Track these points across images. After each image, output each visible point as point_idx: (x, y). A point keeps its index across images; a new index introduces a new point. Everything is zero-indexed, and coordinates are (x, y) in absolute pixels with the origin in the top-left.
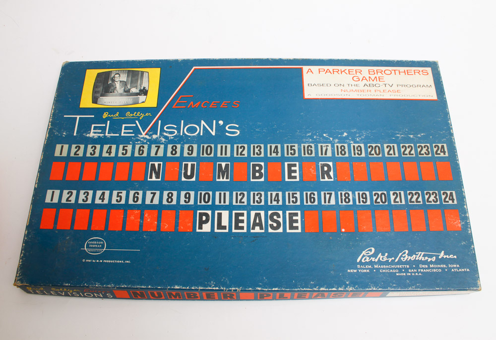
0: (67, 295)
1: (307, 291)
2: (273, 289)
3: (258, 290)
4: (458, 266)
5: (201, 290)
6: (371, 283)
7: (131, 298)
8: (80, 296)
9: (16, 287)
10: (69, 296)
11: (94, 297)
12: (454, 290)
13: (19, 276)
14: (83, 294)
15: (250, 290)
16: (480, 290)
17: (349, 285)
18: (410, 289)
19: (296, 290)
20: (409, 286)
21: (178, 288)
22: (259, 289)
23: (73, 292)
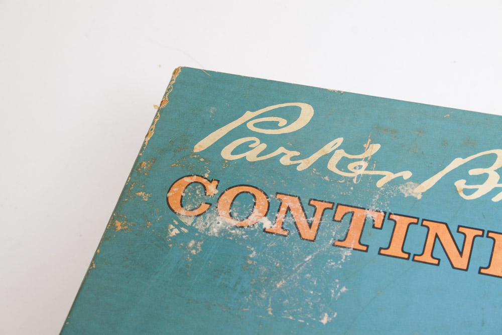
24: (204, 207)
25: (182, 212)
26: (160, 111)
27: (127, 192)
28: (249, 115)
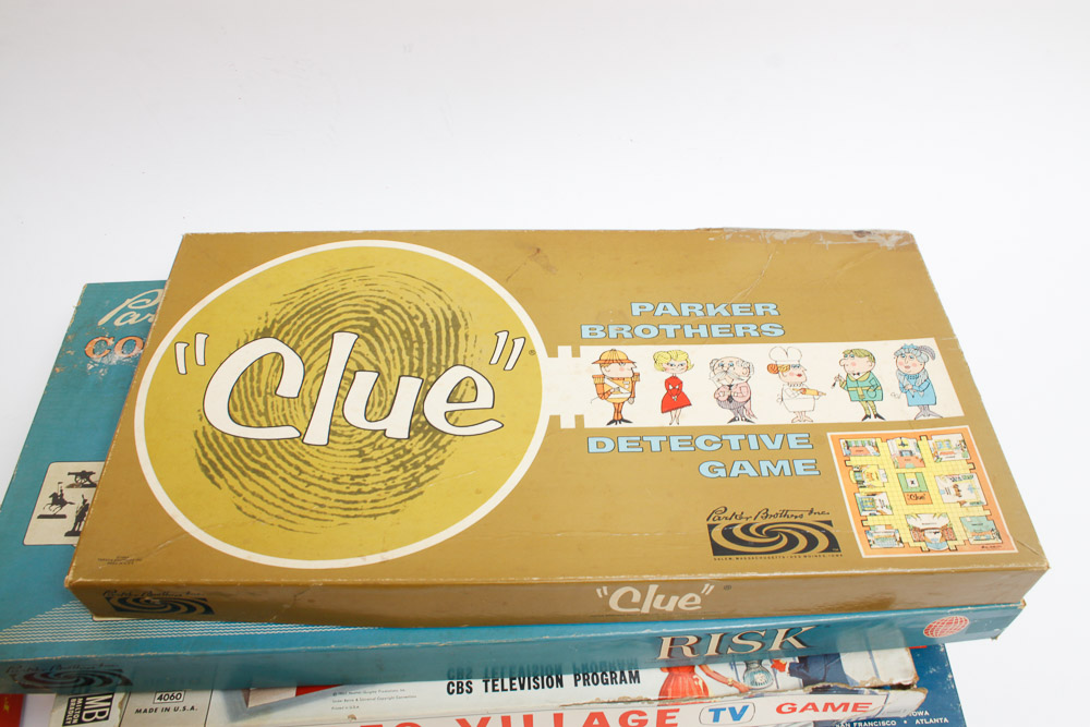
4: (926, 713)
24: (107, 351)
25: (95, 356)
26: (77, 308)
27: (62, 352)
28: (129, 301)
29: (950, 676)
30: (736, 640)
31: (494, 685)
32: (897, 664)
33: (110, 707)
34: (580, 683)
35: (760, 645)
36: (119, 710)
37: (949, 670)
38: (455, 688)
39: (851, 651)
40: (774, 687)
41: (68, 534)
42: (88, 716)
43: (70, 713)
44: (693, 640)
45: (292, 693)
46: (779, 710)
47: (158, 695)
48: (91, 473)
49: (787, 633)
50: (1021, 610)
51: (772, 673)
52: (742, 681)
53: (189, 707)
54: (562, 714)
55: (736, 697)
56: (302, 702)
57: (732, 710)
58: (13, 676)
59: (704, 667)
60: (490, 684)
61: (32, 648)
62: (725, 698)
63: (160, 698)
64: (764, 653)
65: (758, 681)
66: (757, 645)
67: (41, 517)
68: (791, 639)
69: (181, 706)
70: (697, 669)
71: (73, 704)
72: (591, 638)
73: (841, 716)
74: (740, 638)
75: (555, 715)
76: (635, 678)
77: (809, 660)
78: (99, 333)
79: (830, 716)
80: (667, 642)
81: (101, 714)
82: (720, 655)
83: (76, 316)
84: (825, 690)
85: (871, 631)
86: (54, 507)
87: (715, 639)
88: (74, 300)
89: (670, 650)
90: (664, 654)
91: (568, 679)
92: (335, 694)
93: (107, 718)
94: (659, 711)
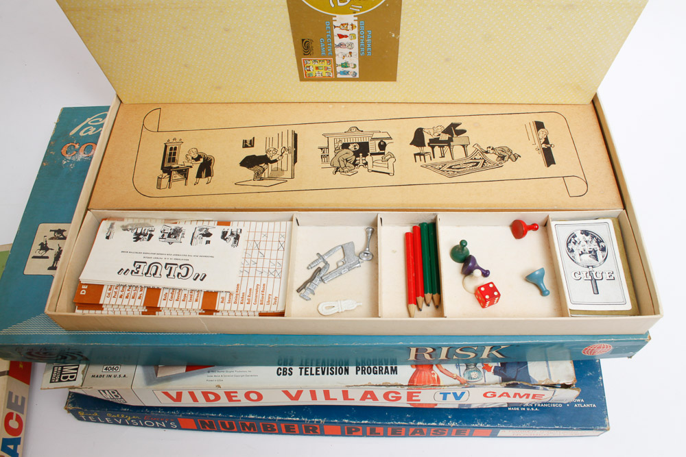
0: (124, 423)
1: (402, 425)
2: (363, 422)
3: (345, 423)
4: (582, 400)
5: (279, 420)
6: (478, 418)
7: (198, 429)
8: (139, 425)
9: (66, 411)
10: (126, 424)
11: (156, 426)
12: (577, 429)
13: (71, 399)
14: (143, 423)
15: (335, 423)
16: (609, 429)
17: (452, 419)
18: (524, 426)
19: (389, 423)
20: (523, 423)
21: (253, 417)
22: (346, 421)
23: (131, 419)
24: (75, 152)
25: (67, 156)
26: (57, 124)
27: (47, 153)
28: (89, 119)
29: (600, 378)
30: (458, 351)
31: (306, 371)
32: (564, 371)
33: (77, 373)
34: (360, 372)
35: (474, 355)
36: (82, 375)
37: (601, 374)
38: (282, 371)
39: (535, 361)
40: (483, 381)
41: (50, 269)
42: (65, 378)
43: (54, 375)
44: (430, 350)
45: (183, 370)
46: (485, 395)
47: (105, 367)
48: (64, 231)
49: (491, 348)
50: (647, 342)
51: (482, 372)
52: (462, 376)
53: (122, 375)
54: (347, 391)
55: (457, 387)
56: (189, 376)
57: (455, 394)
58: (20, 353)
59: (439, 366)
60: (303, 370)
61: (28, 337)
62: (450, 387)
63: (106, 369)
64: (477, 359)
65: (473, 377)
66: (472, 355)
67: (34, 257)
68: (494, 352)
69: (118, 374)
70: (435, 367)
71: (56, 370)
72: (365, 346)
73: (524, 401)
74: (461, 350)
75: (343, 391)
76: (394, 371)
77: (507, 365)
78: (70, 140)
79: (517, 400)
80: (413, 351)
81: (72, 377)
82: (448, 359)
83: (56, 129)
84: (514, 386)
85: (548, 349)
86: (42, 251)
87: (445, 350)
88: (55, 119)
89: (416, 355)
90: (412, 357)
91: (352, 369)
92: (209, 372)
93: (75, 380)
94: (408, 392)
